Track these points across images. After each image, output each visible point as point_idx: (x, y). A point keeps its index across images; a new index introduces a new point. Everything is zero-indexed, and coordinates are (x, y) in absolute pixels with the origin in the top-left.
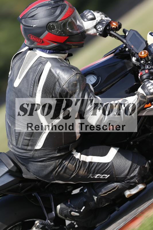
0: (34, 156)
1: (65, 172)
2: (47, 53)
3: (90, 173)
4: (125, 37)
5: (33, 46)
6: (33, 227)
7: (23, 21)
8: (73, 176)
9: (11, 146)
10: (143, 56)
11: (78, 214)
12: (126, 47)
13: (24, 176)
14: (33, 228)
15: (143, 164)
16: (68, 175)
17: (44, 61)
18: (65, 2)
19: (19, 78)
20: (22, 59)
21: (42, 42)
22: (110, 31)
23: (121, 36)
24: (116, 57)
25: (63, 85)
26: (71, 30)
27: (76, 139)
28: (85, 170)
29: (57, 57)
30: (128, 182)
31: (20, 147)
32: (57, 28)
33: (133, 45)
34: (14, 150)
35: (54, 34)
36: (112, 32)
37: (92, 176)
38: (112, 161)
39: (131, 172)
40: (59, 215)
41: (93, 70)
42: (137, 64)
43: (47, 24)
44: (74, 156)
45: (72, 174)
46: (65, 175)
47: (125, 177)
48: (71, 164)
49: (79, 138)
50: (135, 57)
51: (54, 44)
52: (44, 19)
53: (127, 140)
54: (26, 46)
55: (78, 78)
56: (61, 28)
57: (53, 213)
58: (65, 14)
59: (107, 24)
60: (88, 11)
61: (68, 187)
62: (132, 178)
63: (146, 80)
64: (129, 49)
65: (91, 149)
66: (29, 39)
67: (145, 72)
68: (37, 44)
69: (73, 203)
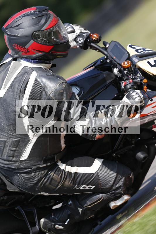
0: (19, 167)
1: (50, 183)
2: (32, 62)
3: (76, 185)
4: (106, 49)
5: (17, 56)
7: (7, 31)
8: (58, 187)
10: (126, 66)
11: (62, 227)
13: (8, 189)
15: (129, 175)
16: (54, 186)
17: (29, 71)
18: (49, 12)
19: (4, 89)
20: (6, 70)
21: (27, 51)
22: (90, 43)
24: (97, 69)
25: (50, 93)
26: (56, 39)
28: (70, 181)
29: (42, 67)
30: (113, 193)
31: (5, 158)
32: (43, 37)
33: (115, 56)
35: (39, 43)
36: (92, 44)
37: (78, 187)
38: (97, 171)
39: (116, 182)
41: (75, 81)
42: (118, 75)
43: (32, 33)
44: (59, 167)
45: (58, 185)
46: (51, 186)
47: (111, 188)
48: (57, 175)
49: (64, 149)
50: (117, 68)
52: (30, 28)
53: (110, 152)
55: (64, 86)
56: (46, 37)
57: (37, 227)
58: (50, 23)
59: (87, 36)
60: (67, 24)
62: (118, 188)
63: (130, 90)
65: (76, 160)
67: (129, 81)
68: (22, 54)
69: (57, 216)
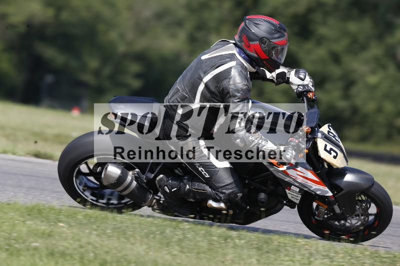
7: (247, 21)
11: (168, 191)
18: (286, 34)
19: (209, 55)
21: (249, 47)
25: (230, 84)
29: (245, 65)
30: (216, 194)
35: (261, 48)
37: (198, 167)
38: (220, 168)
39: (225, 188)
40: (156, 182)
43: (262, 37)
51: (255, 55)
54: (235, 40)
56: (269, 47)
57: (152, 175)
58: (280, 41)
60: (303, 71)
61: (179, 169)
62: (222, 193)
66: (240, 37)
68: (243, 45)
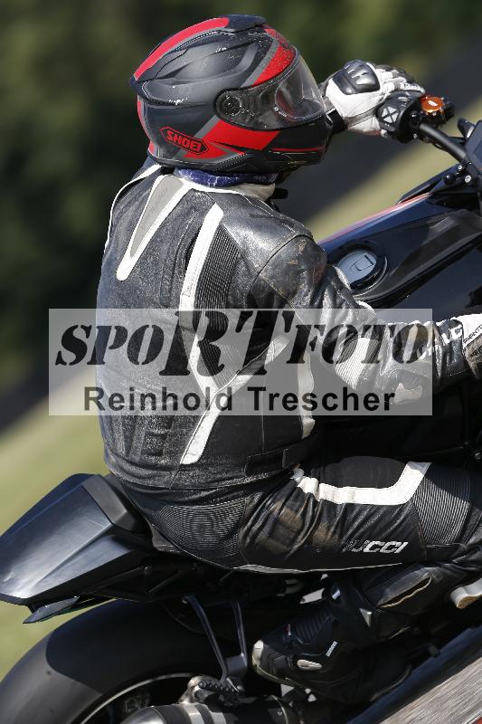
2: (214, 183)
3: (349, 538)
4: (463, 143)
5: (173, 160)
6: (182, 698)
8: (296, 547)
9: (113, 459)
11: (317, 665)
12: (464, 173)
13: (155, 546)
14: (182, 701)
16: (283, 543)
17: (202, 204)
18: (268, 32)
19: (132, 255)
20: (139, 200)
21: (202, 148)
22: (419, 125)
23: (453, 139)
24: (436, 201)
25: (258, 270)
27: (302, 434)
28: (332, 529)
30: (461, 563)
31: (137, 459)
32: (246, 106)
34: (122, 469)
35: (235, 125)
36: (424, 128)
37: (356, 547)
38: (412, 499)
39: (470, 529)
40: (260, 670)
41: (366, 237)
43: (215, 95)
44: (299, 486)
45: (294, 541)
46: (273, 542)
47: (454, 546)
48: (292, 509)
49: (312, 432)
51: (237, 155)
52: (207, 81)
53: (464, 446)
54: (156, 161)
55: (301, 248)
57: (242, 657)
59: (411, 103)
61: (288, 582)
62: (474, 548)
64: (474, 176)
65: (349, 468)
68: (187, 156)
69: (301, 633)
